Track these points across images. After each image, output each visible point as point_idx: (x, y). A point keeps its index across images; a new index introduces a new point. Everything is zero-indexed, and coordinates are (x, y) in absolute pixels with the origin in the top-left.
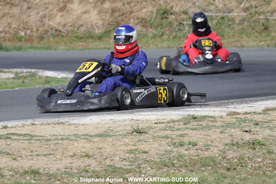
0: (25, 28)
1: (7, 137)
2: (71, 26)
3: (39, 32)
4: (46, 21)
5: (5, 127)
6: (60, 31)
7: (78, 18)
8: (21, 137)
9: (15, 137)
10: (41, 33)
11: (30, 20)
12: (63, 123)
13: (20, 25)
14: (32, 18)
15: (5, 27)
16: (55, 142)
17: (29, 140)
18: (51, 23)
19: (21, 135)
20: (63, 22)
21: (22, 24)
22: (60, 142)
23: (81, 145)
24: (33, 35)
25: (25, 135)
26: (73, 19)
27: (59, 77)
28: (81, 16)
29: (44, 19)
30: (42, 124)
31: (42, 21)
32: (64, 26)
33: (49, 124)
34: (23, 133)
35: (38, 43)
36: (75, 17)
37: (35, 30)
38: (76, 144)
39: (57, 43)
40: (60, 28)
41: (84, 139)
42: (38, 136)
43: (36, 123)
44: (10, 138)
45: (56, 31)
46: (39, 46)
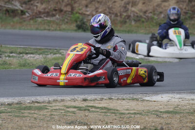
0: (110, 13)
1: (87, 109)
2: (151, 12)
3: (123, 17)
4: (129, 7)
5: (85, 100)
6: (141, 17)
7: (158, 6)
8: (98, 110)
9: (93, 109)
10: (124, 18)
11: (115, 5)
12: (137, 100)
13: (106, 10)
14: (116, 4)
15: (92, 11)
16: (128, 116)
17: (106, 113)
18: (133, 9)
19: (98, 108)
20: (145, 9)
21: (107, 9)
22: (133, 116)
23: (151, 120)
24: (117, 20)
25: (102, 108)
26: (154, 7)
27: (137, 58)
28: (161, 4)
29: (127, 6)
30: (118, 99)
31: (125, 7)
32: (145, 12)
33: (124, 99)
34: (100, 106)
35: (121, 27)
36: (155, 4)
37: (119, 14)
38: (147, 119)
39: (138, 27)
40: (141, 14)
41: (154, 114)
42: (114, 110)
43: (113, 98)
44: (89, 110)
45: (137, 16)
46: (122, 29)
